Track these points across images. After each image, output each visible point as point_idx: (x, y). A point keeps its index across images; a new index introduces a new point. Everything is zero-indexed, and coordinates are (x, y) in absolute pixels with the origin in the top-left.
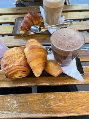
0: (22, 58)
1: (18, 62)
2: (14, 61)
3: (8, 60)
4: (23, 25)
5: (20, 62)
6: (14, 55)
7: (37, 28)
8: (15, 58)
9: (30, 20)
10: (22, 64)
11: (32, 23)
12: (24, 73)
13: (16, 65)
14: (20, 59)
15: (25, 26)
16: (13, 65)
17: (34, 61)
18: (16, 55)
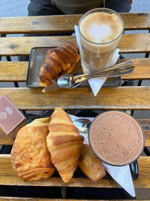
0: (42, 152)
1: (37, 160)
2: (31, 159)
3: (22, 156)
4: (43, 74)
5: (40, 162)
6: (31, 143)
7: (68, 80)
8: (32, 151)
9: (57, 65)
10: (43, 164)
11: (59, 68)
12: (46, 174)
13: (34, 165)
14: (40, 155)
15: (48, 75)
16: (29, 167)
17: (62, 163)
18: (34, 145)
